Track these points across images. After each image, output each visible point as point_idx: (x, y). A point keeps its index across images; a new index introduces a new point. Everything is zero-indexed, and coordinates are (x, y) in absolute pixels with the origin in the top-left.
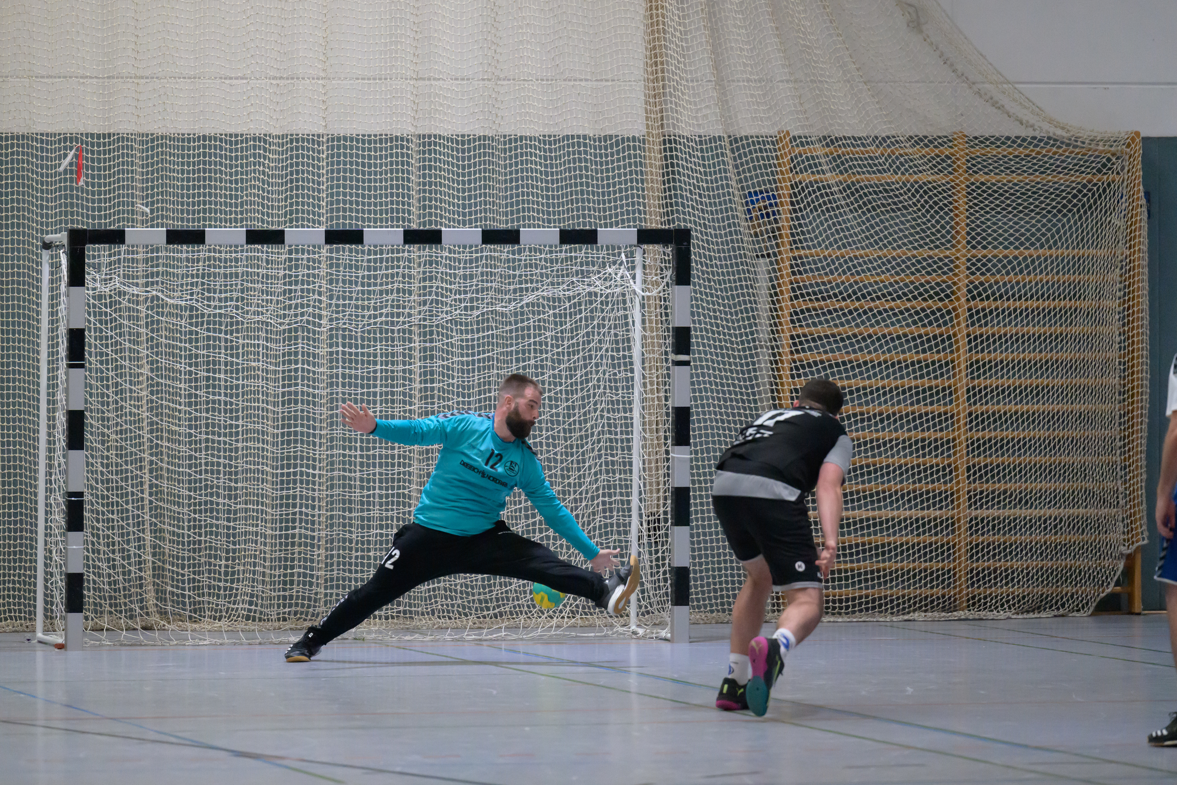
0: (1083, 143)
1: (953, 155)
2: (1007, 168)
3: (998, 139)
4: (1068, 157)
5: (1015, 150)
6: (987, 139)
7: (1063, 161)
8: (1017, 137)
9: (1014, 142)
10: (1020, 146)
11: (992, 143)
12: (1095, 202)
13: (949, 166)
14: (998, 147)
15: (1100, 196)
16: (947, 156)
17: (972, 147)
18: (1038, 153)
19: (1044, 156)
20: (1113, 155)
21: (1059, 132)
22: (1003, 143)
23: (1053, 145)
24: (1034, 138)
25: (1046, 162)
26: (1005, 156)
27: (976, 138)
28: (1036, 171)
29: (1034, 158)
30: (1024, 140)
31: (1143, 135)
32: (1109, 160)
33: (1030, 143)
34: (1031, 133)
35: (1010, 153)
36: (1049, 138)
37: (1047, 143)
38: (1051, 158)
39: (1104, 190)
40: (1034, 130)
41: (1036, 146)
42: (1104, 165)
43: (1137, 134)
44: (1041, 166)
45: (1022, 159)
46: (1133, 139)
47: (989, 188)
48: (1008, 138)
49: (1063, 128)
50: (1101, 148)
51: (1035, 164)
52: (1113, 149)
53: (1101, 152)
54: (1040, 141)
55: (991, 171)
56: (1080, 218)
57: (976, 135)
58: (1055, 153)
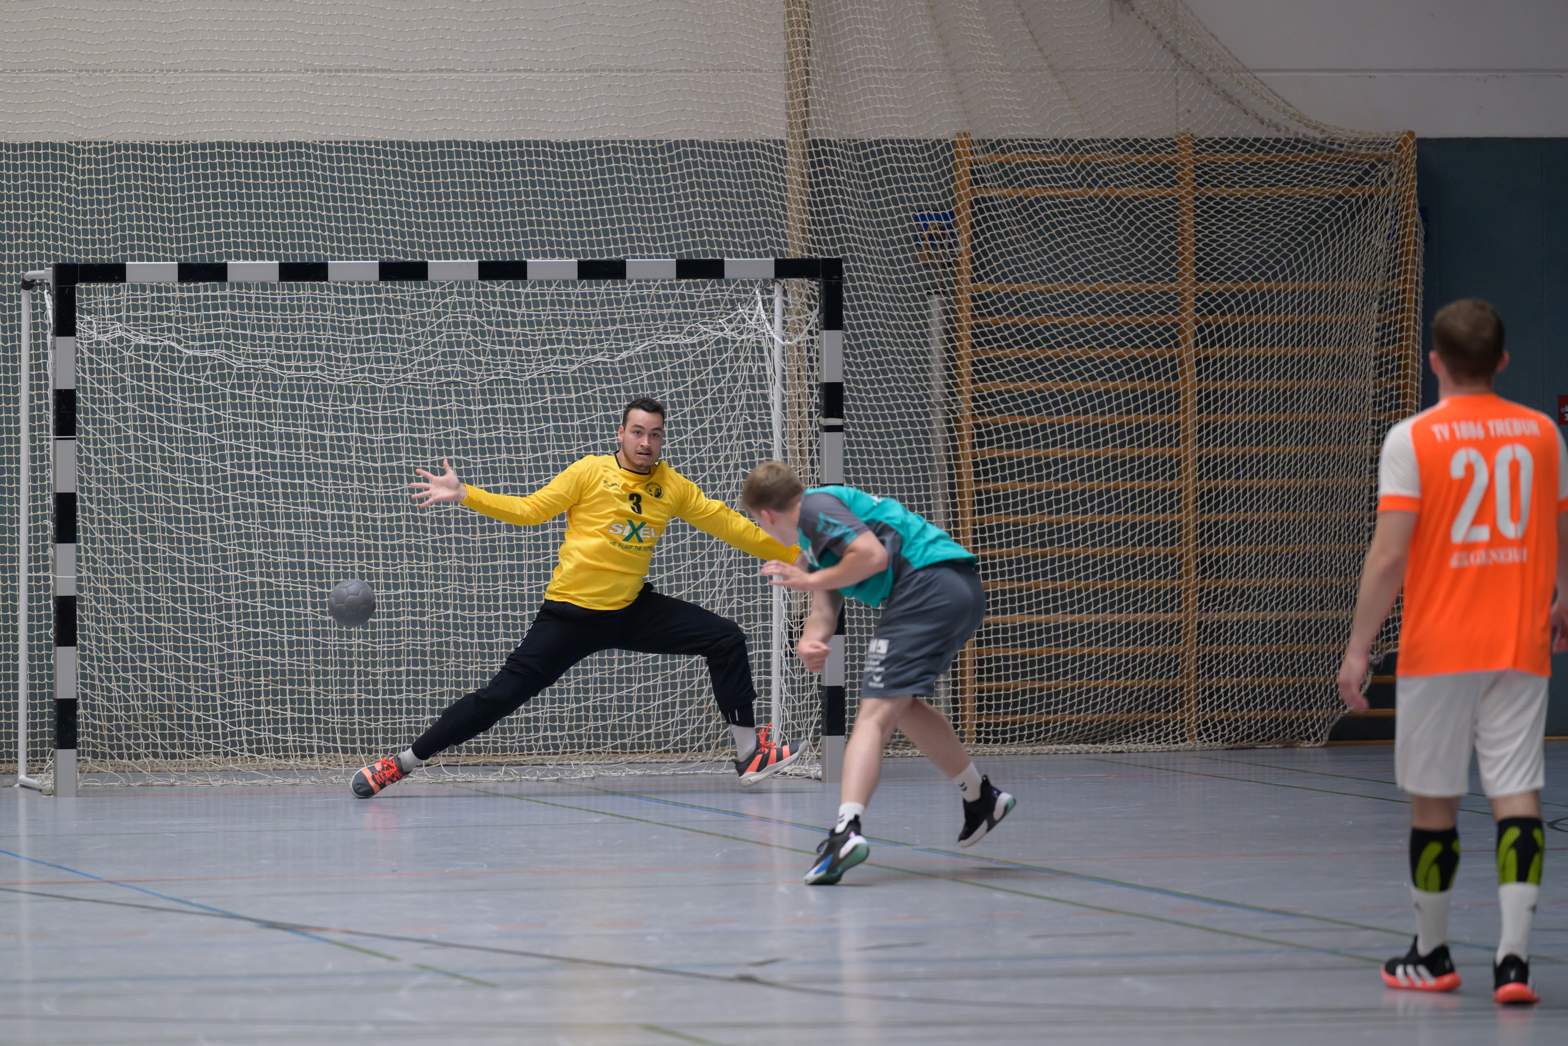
0: (1341, 146)
1: (1173, 163)
2: (1242, 179)
3: (1231, 142)
4: (1320, 164)
5: (1253, 155)
6: (1216, 143)
7: (1314, 169)
8: (1257, 140)
9: (1251, 146)
10: (1259, 150)
11: (1224, 147)
12: (1353, 217)
13: (1167, 177)
14: (1232, 152)
15: (1359, 210)
16: (1164, 165)
17: (1197, 153)
18: (1283, 159)
19: (1290, 163)
20: (1379, 160)
21: (1311, 133)
22: (1238, 147)
23: (1302, 150)
24: (1278, 140)
25: (1292, 170)
26: (1239, 164)
27: (1202, 141)
28: (1279, 181)
29: (1277, 165)
30: (1265, 143)
31: (1419, 134)
32: (1373, 166)
33: (1272, 147)
34: (1275, 135)
35: (1246, 160)
36: (1297, 140)
37: (1294, 147)
38: (1298, 165)
39: (1365, 203)
40: (1279, 130)
41: (1280, 150)
42: (1366, 173)
43: (1411, 134)
44: (1286, 175)
45: (1262, 167)
46: (1405, 141)
47: (1217, 203)
48: (1244, 141)
49: (1316, 128)
50: (1363, 152)
51: (1278, 173)
52: (1379, 153)
53: (1364, 156)
54: (1286, 144)
55: (1222, 183)
56: (1333, 236)
57: (1203, 137)
58: (1303, 159)
